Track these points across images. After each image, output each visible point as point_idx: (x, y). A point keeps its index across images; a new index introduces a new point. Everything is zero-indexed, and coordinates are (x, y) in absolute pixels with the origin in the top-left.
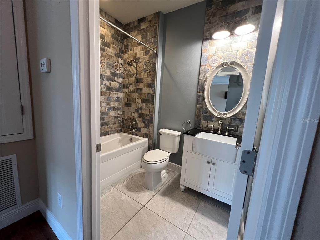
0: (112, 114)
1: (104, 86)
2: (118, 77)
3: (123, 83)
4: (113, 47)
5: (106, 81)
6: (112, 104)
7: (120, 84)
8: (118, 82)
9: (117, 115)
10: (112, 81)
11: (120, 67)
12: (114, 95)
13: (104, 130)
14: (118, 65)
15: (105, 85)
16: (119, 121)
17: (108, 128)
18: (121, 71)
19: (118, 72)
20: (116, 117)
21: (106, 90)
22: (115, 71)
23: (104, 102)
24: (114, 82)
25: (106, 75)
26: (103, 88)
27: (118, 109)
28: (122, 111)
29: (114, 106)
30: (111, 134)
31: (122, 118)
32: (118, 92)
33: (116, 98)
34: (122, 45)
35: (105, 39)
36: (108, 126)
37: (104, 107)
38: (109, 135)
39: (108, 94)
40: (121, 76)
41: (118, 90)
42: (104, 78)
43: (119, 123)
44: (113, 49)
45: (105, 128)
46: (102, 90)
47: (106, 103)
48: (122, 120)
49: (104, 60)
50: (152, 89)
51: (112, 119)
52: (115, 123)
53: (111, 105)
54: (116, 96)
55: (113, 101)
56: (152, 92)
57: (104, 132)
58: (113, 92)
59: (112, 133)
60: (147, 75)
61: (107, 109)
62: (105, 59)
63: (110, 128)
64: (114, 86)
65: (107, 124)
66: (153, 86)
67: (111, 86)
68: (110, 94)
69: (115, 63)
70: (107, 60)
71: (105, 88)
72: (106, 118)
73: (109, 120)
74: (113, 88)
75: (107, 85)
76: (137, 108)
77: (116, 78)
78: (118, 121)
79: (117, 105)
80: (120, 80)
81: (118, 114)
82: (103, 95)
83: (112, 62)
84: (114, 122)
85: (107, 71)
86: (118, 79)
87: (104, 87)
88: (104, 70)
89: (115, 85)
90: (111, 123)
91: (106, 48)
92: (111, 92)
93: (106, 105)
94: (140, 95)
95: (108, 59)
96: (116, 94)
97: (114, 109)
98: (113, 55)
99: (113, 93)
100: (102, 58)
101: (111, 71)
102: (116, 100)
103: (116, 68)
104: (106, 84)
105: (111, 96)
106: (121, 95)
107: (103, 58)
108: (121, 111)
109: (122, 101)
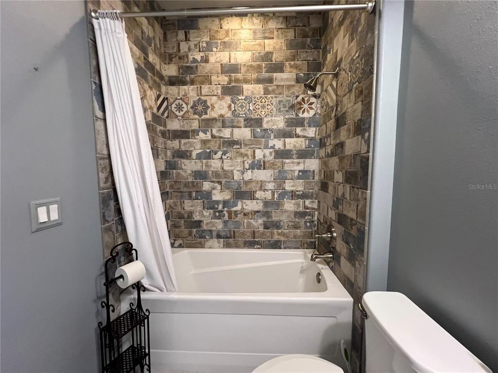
0: (289, 205)
1: (271, 150)
2: (306, 125)
3: (318, 137)
4: (291, 67)
5: (276, 140)
6: (289, 186)
7: (311, 139)
8: (304, 137)
9: (301, 209)
10: (291, 136)
11: (311, 104)
12: (294, 166)
13: (268, 237)
14: (306, 99)
15: (273, 147)
16: (308, 224)
17: (279, 234)
18: (312, 113)
19: (306, 115)
20: (300, 215)
21: (275, 158)
22: (297, 115)
23: (269, 182)
24: (295, 139)
25: (275, 127)
26: (268, 154)
27: (304, 196)
28: (317, 201)
29: (294, 189)
30: (285, 248)
31: (316, 218)
32: (305, 158)
33: (299, 171)
34: (316, 53)
35: (273, 59)
36: (280, 231)
37: (270, 191)
38: (280, 248)
39: (279, 164)
40: (313, 122)
41: (303, 154)
42: (270, 134)
43: (306, 227)
44: (292, 70)
45: (272, 234)
46: (266, 159)
47: (273, 184)
48: (316, 223)
49: (270, 99)
50: (363, 137)
51: (289, 216)
52: (296, 227)
53: (286, 188)
54: (301, 167)
55: (291, 179)
56: (364, 149)
57: (270, 241)
58: (291, 160)
59: (290, 248)
60: (354, 96)
61: (276, 196)
62: (272, 98)
63: (284, 235)
64: (295, 146)
65: (277, 225)
66: (367, 125)
67: (288, 147)
68: (283, 164)
69: (297, 97)
70: (276, 97)
71: (273, 154)
72: (273, 214)
73: (281, 219)
74: (291, 150)
75: (277, 147)
76: (337, 198)
77: (299, 130)
78: (306, 222)
79: (300, 188)
80: (311, 132)
81: (306, 208)
82: (269, 168)
83: (289, 98)
84: (292, 224)
85: (278, 119)
86: (304, 130)
87: (271, 153)
88: (270, 119)
89: (297, 145)
90: (286, 225)
91: (275, 74)
92: (287, 161)
93: (274, 187)
94: (341, 159)
95: (280, 94)
96: (299, 163)
97: (293, 195)
98: (293, 83)
99: (293, 163)
100: (266, 97)
101: (287, 117)
102: (299, 178)
103: (300, 108)
104: (274, 145)
105: (286, 168)
106: (313, 164)
107: (269, 96)
108: (313, 202)
109: (317, 178)
